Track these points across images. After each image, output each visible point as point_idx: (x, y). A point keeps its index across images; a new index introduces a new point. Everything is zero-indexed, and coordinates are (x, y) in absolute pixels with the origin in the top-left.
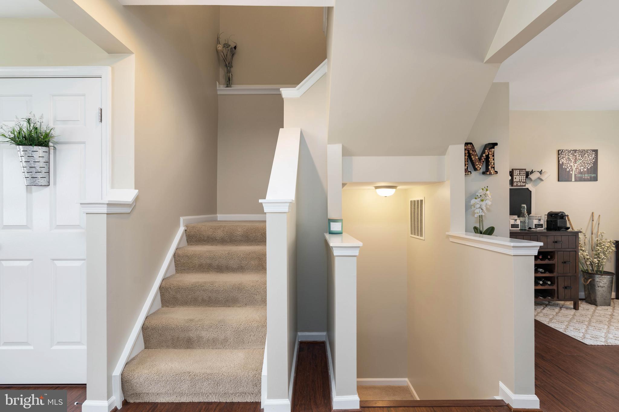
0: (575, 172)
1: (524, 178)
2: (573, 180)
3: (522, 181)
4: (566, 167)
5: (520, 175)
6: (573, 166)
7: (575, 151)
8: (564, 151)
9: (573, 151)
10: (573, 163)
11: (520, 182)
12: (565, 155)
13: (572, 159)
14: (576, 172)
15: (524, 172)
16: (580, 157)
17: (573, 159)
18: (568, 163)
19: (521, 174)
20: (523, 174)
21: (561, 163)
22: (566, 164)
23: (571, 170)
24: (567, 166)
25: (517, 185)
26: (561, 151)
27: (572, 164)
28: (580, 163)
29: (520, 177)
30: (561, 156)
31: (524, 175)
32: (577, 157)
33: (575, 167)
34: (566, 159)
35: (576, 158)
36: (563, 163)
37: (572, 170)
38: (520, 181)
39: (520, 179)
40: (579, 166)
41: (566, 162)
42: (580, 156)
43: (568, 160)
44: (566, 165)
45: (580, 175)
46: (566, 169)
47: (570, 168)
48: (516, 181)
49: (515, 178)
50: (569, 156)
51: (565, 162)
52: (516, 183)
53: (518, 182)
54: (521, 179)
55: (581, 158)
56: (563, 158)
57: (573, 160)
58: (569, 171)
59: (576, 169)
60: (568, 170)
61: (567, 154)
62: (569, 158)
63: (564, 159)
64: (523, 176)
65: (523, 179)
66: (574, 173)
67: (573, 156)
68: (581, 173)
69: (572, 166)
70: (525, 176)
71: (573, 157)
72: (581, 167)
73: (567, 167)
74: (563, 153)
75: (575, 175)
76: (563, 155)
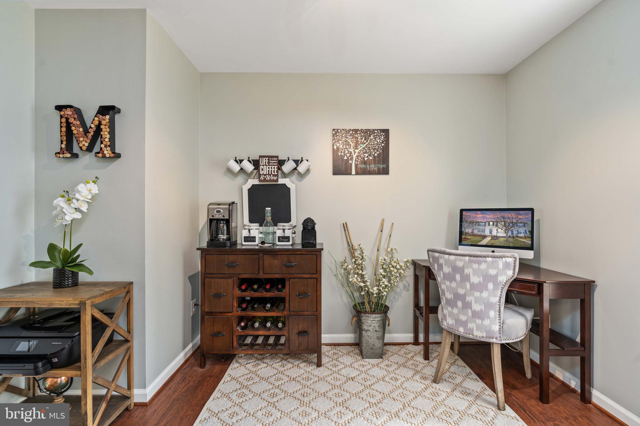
0: (356, 160)
1: (276, 169)
2: (354, 172)
3: (273, 173)
4: (343, 154)
5: (269, 165)
6: (353, 152)
7: (356, 131)
8: (339, 131)
9: (353, 130)
10: (353, 148)
11: (269, 175)
12: (342, 136)
13: (351, 143)
14: (358, 161)
15: (276, 160)
16: (363, 140)
17: (353, 143)
18: (346, 148)
19: (271, 163)
20: (274, 163)
21: (335, 149)
22: (342, 149)
23: (350, 158)
24: (345, 152)
25: (265, 179)
26: (336, 131)
27: (352, 150)
28: (363, 148)
29: (269, 168)
30: (336, 138)
31: (275, 165)
32: (359, 139)
33: (356, 154)
34: (342, 143)
35: (357, 141)
36: (338, 148)
37: (352, 159)
38: (270, 173)
39: (269, 171)
40: (361, 152)
41: (343, 146)
42: (363, 138)
43: (346, 144)
44: (343, 151)
45: (363, 166)
46: (342, 157)
47: (348, 155)
48: (263, 174)
49: (262, 170)
50: (347, 138)
51: (341, 146)
52: (263, 176)
53: (266, 174)
54: (271, 171)
55: (365, 142)
56: (338, 141)
57: (353, 145)
58: (347, 160)
59: (357, 156)
60: (346, 158)
61: (344, 136)
62: (347, 141)
63: (340, 142)
64: (273, 167)
65: (274, 171)
66: (355, 162)
67: (353, 138)
68: (365, 163)
69: (351, 153)
70: (277, 166)
71: (353, 140)
72: (365, 155)
73: (345, 154)
74: (338, 134)
75: (356, 166)
76: (338, 137)
